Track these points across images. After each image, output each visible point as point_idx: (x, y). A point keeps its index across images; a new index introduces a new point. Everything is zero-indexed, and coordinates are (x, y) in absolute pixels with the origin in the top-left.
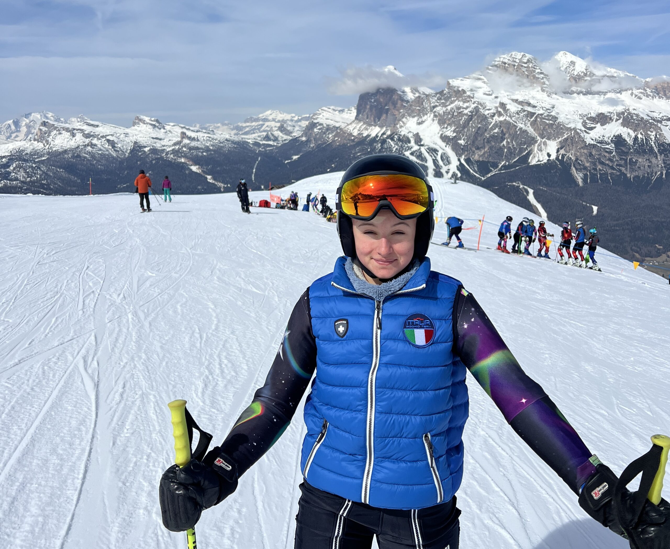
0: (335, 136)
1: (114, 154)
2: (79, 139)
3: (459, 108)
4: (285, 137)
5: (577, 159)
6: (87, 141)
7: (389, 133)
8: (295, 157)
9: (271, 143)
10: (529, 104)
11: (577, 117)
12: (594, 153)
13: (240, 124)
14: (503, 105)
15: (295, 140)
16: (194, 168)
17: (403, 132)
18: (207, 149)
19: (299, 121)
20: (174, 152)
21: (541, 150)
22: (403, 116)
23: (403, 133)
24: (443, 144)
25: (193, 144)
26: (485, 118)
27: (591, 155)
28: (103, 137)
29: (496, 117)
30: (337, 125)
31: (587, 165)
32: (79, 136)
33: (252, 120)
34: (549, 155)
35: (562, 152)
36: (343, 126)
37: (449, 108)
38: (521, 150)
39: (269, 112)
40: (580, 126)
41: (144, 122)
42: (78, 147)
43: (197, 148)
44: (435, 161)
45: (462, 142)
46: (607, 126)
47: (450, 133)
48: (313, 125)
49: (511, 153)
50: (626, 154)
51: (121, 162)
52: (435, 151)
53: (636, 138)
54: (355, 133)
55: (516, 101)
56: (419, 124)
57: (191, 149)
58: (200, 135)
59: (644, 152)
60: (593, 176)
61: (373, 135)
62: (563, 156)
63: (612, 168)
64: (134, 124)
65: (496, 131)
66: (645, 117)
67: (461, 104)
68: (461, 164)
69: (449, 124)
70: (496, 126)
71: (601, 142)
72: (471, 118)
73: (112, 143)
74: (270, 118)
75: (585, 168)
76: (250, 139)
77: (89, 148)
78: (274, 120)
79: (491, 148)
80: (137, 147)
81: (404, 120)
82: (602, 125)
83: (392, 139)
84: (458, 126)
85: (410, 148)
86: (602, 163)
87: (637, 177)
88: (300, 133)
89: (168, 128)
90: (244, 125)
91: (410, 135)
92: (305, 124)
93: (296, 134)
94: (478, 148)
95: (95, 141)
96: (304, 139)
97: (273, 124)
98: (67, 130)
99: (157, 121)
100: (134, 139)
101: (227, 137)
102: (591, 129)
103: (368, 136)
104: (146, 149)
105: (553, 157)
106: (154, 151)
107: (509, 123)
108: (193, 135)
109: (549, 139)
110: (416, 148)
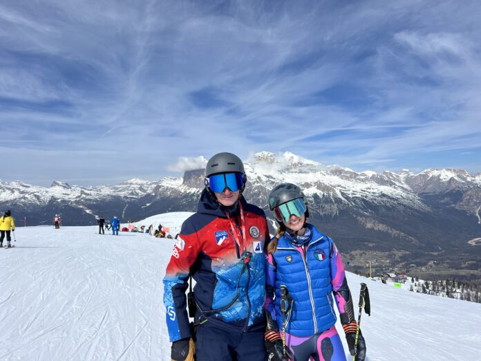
0: (171, 193)
1: (39, 203)
2: (16, 195)
4: (143, 193)
6: (22, 195)
8: (148, 205)
9: (134, 196)
10: (272, 177)
13: (116, 186)
14: (259, 178)
15: (149, 195)
16: (88, 211)
18: (96, 200)
19: (151, 184)
20: (76, 202)
25: (88, 197)
28: (32, 193)
29: (256, 184)
30: (173, 187)
32: (16, 193)
33: (123, 184)
36: (176, 187)
39: (133, 180)
41: (58, 185)
42: (15, 199)
43: (90, 200)
46: (310, 189)
48: (158, 187)
50: (319, 203)
51: (43, 208)
53: (324, 195)
54: (183, 191)
55: (265, 176)
57: (86, 200)
58: (92, 192)
59: (328, 202)
61: (193, 192)
63: (313, 210)
64: (52, 186)
65: (256, 191)
66: (328, 185)
70: (256, 188)
73: (38, 197)
74: (134, 182)
76: (122, 194)
77: (23, 200)
78: (136, 184)
80: (53, 199)
82: (308, 188)
87: (325, 215)
88: (151, 191)
89: (73, 188)
90: (119, 186)
92: (154, 186)
93: (149, 191)
95: (27, 196)
96: (153, 194)
97: (136, 186)
98: (9, 189)
99: (67, 184)
100: (51, 194)
101: (109, 193)
103: (190, 193)
104: (59, 200)
106: (64, 201)
107: (262, 187)
108: (88, 192)
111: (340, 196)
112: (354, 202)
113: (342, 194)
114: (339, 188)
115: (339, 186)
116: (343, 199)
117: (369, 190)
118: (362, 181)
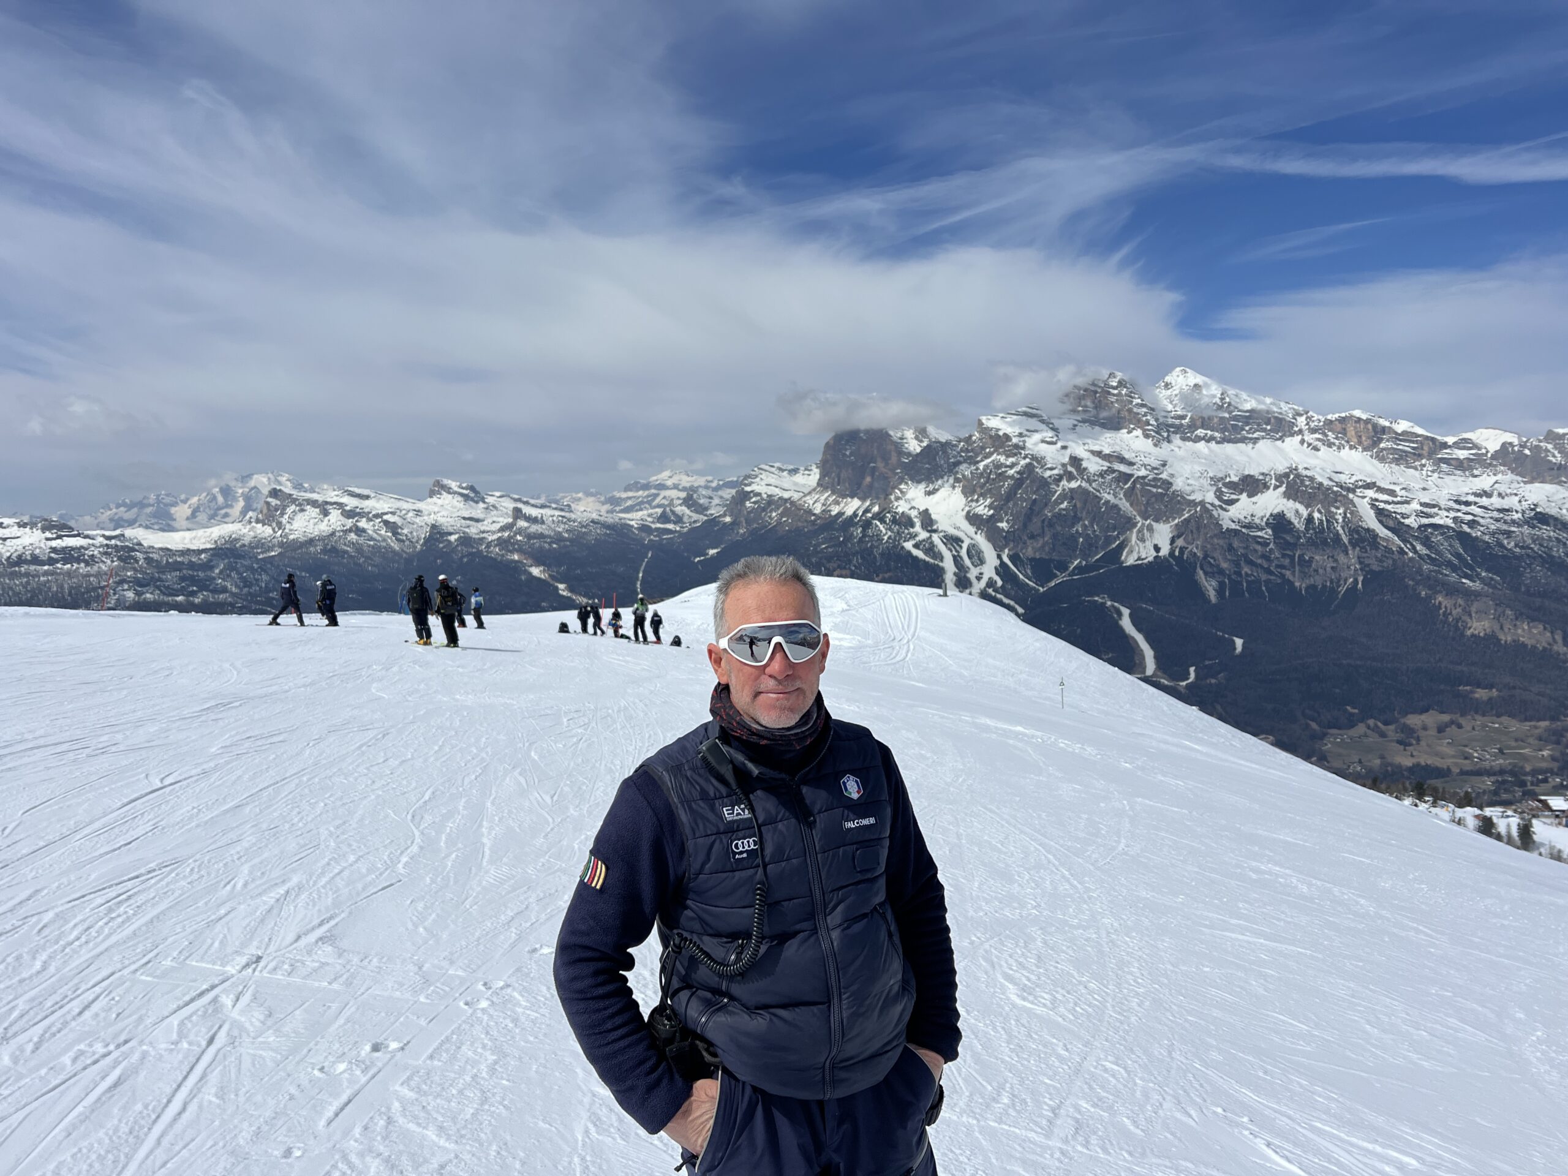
0: (782, 515)
1: (396, 546)
2: (335, 519)
3: (998, 466)
4: (695, 516)
5: (1206, 556)
6: (349, 523)
7: (876, 509)
8: (712, 552)
9: (670, 526)
10: (1122, 460)
11: (1206, 483)
12: (1236, 544)
13: (617, 495)
14: (1075, 461)
15: (713, 521)
16: (536, 571)
17: (902, 507)
18: (559, 538)
19: (718, 488)
20: (501, 542)
21: (1143, 540)
22: (902, 480)
23: (900, 510)
24: (971, 530)
25: (535, 528)
26: (1044, 483)
27: (1230, 548)
28: (377, 516)
29: (1064, 482)
30: (786, 495)
31: (1224, 565)
32: (335, 515)
33: (636, 486)
34: (1157, 549)
35: (1180, 542)
36: (796, 496)
37: (981, 466)
38: (1109, 540)
39: (666, 474)
40: (1210, 497)
41: (449, 490)
42: (333, 534)
43: (541, 536)
44: (957, 560)
45: (1003, 525)
46: (1258, 498)
47: (983, 509)
48: (745, 496)
49: (1091, 545)
50: (1294, 546)
51: (409, 561)
52: (958, 541)
53: (1310, 520)
54: (818, 509)
55: (1098, 454)
56: (929, 493)
57: (530, 537)
58: (547, 512)
59: (1325, 543)
60: (1235, 586)
61: (849, 512)
62: (1182, 550)
63: (1268, 571)
64: (432, 494)
65: (1064, 505)
66: (1326, 482)
67: (1002, 459)
68: (1003, 564)
69: (981, 495)
70: (1063, 497)
71: (1249, 526)
72: (1019, 482)
73: (393, 527)
74: (669, 483)
75: (1221, 572)
76: (635, 518)
77: (352, 536)
78: (676, 487)
79: (1055, 536)
80: (437, 533)
81: (902, 486)
82: (1250, 496)
83: (882, 521)
84: (997, 496)
85: (913, 536)
86: (1251, 563)
87: (1312, 588)
88: (722, 511)
89: (490, 500)
90: (624, 495)
91: (913, 514)
92: (729, 493)
93: (714, 511)
94: (1032, 537)
95: (363, 524)
96: (728, 519)
97: (673, 494)
98: (314, 503)
99: (472, 488)
100: (431, 520)
101: (595, 516)
102: (1232, 502)
103: (841, 514)
104: (453, 538)
105: (1165, 551)
106: (466, 540)
107: (1086, 492)
108: (534, 512)
109: (1157, 520)
110: (923, 535)
111: (1371, 521)
112: (1427, 542)
113: (1381, 514)
114: (1371, 493)
115: (1369, 486)
116: (1383, 532)
117: (1484, 501)
118: (1461, 466)
